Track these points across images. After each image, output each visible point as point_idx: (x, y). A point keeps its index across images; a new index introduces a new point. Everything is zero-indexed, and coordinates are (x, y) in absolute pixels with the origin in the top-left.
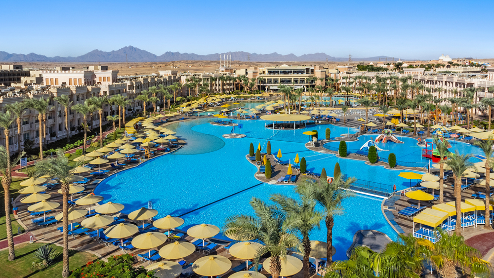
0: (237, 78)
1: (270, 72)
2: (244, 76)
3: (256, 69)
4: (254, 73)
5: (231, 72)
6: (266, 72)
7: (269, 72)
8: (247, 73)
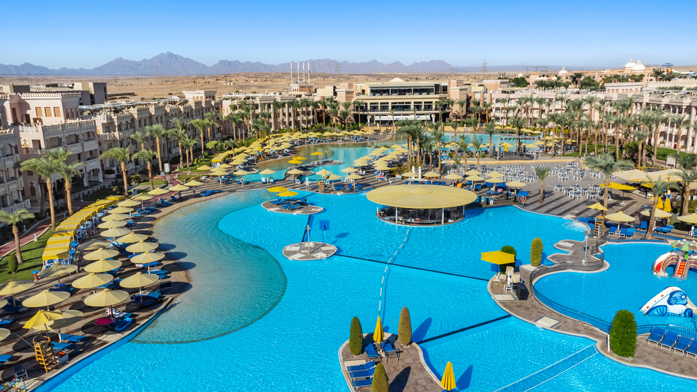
0: (320, 102)
1: (374, 91)
2: (331, 100)
3: (351, 86)
4: (347, 93)
5: (310, 91)
6: (368, 91)
7: (372, 91)
8: (335, 94)
